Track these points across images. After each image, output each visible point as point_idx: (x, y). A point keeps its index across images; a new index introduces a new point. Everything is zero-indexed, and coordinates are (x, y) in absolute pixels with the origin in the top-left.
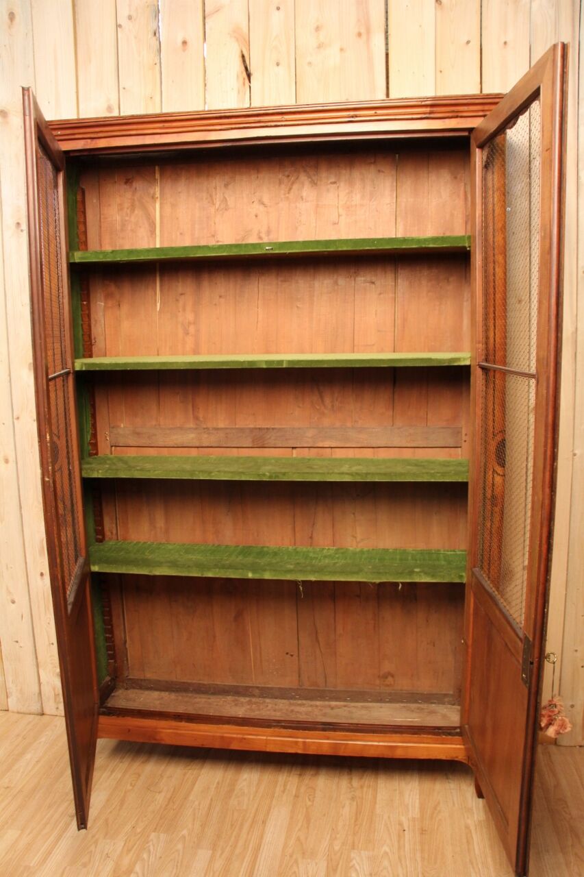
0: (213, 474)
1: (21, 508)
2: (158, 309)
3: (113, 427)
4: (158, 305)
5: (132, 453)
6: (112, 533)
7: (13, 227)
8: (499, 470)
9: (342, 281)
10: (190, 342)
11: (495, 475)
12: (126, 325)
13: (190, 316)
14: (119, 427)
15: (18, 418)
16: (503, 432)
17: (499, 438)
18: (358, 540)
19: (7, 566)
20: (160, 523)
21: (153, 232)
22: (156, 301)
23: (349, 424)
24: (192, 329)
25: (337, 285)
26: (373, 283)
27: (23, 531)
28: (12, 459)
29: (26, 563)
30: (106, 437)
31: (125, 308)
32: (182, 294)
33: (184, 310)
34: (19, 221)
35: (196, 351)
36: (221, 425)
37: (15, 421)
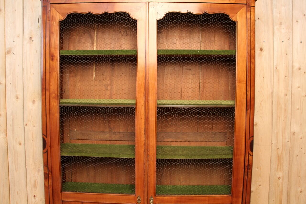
0: (120, 155)
1: (26, 165)
2: (94, 78)
3: (71, 131)
4: (94, 76)
5: (80, 142)
6: (69, 178)
7: (28, 39)
8: (251, 153)
9: (177, 69)
10: (108, 93)
11: (250, 156)
12: (79, 85)
13: (108, 82)
14: (74, 130)
15: (26, 125)
16: (253, 136)
17: (251, 139)
18: (181, 181)
19: (17, 192)
20: (92, 174)
21: (93, 44)
22: (93, 74)
23: (178, 131)
24: (109, 88)
25: (175, 70)
26: (190, 70)
27: (26, 176)
28: (22, 143)
29: (27, 191)
30: (68, 135)
31: (79, 77)
32: (105, 72)
33: (106, 79)
34: (31, 37)
35: (110, 98)
36: (121, 131)
37: (25, 126)
